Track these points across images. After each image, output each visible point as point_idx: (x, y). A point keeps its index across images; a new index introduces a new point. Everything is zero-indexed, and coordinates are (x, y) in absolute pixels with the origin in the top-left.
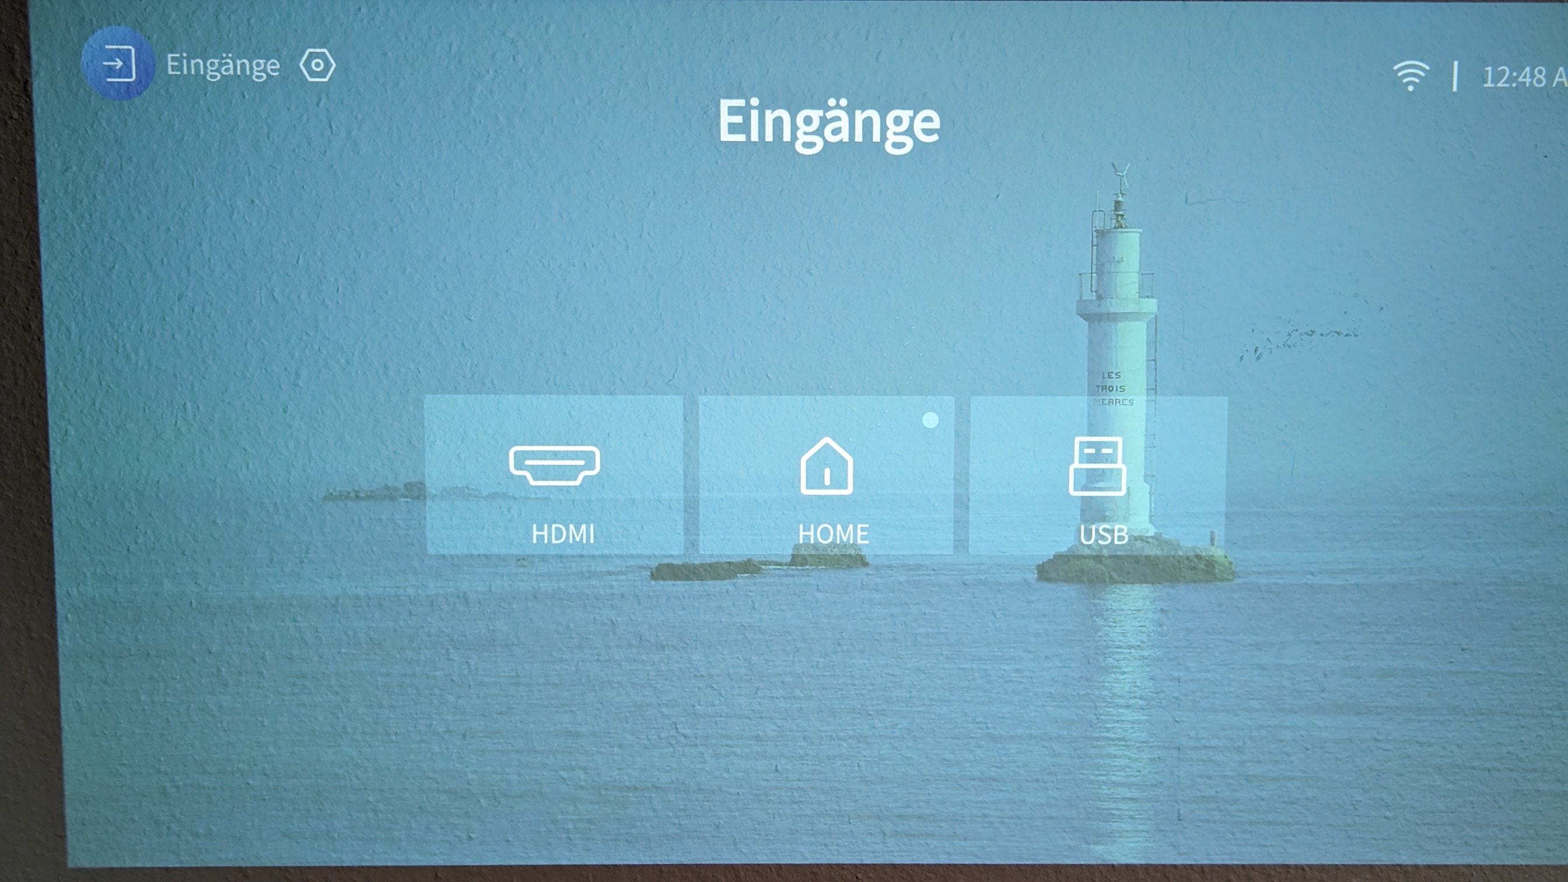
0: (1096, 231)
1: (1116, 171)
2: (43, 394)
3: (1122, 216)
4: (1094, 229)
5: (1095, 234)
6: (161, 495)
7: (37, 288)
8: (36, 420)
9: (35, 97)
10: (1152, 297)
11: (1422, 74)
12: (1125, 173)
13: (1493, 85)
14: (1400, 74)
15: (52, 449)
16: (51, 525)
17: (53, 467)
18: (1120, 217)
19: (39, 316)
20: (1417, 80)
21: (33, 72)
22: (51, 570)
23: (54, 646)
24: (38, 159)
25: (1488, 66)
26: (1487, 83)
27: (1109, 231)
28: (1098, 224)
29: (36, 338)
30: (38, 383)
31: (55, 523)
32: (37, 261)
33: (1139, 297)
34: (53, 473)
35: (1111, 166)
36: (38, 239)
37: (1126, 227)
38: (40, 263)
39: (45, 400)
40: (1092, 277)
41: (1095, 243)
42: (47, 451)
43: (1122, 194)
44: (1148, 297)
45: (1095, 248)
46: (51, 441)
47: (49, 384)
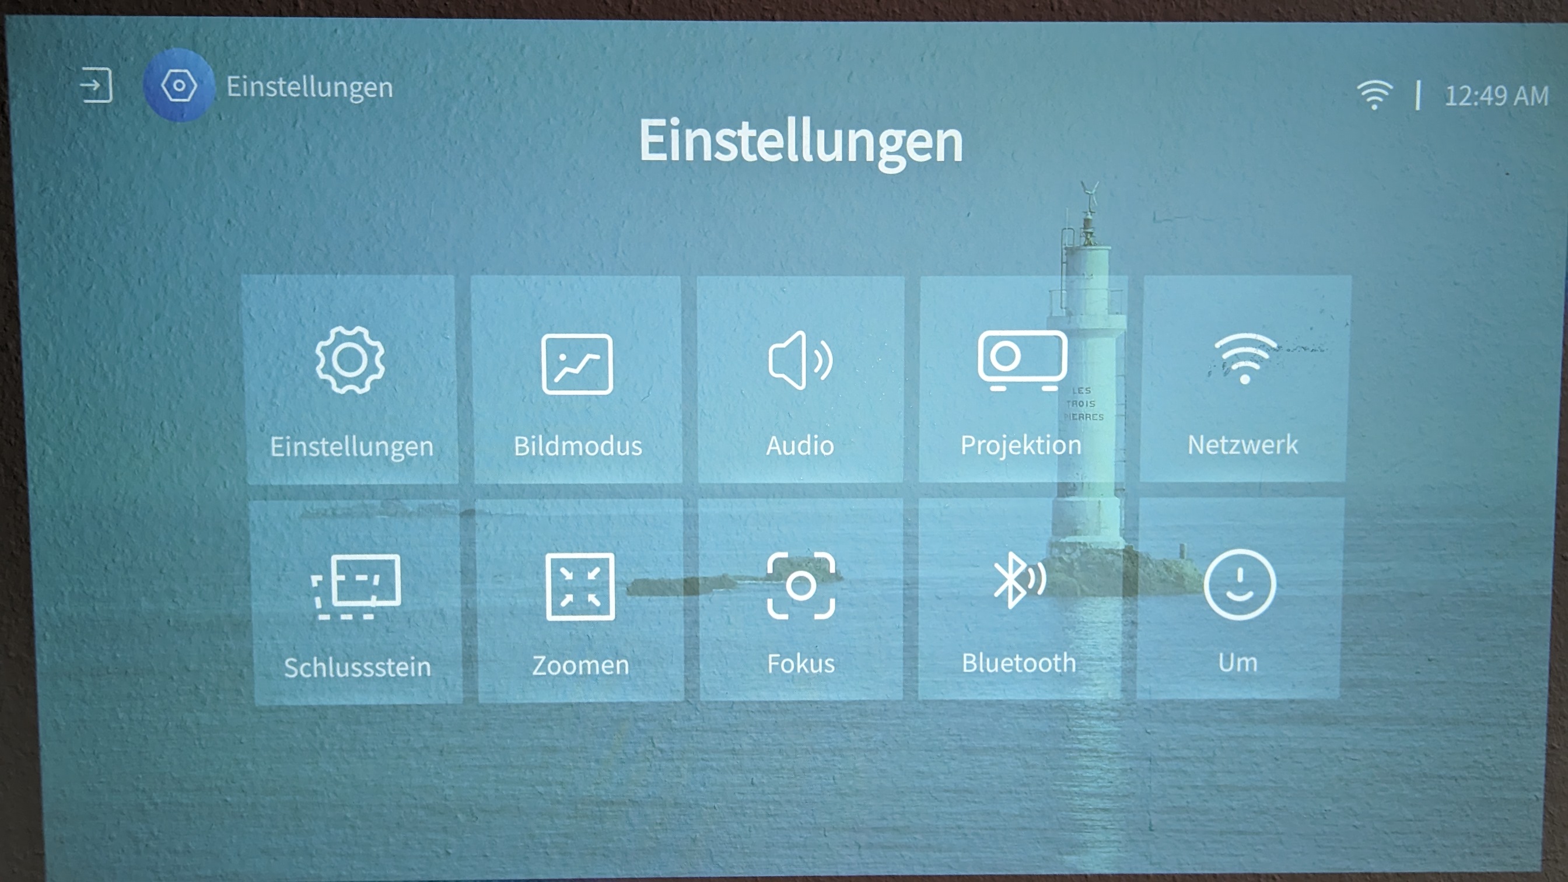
0: (1066, 248)
1: (1085, 189)
2: (20, 414)
3: (1091, 233)
4: (1064, 247)
5: (1064, 251)
6: (138, 514)
7: (15, 309)
8: (13, 440)
9: (12, 118)
10: (1121, 314)
11: (1386, 93)
12: (1094, 191)
13: (1455, 104)
14: (1364, 93)
15: (29, 468)
16: (29, 544)
17: (31, 487)
18: (1089, 235)
19: (16, 335)
20: (1380, 99)
21: (10, 94)
22: (29, 590)
23: (33, 664)
24: (16, 180)
25: (1449, 86)
26: (1448, 101)
27: (1078, 249)
28: (1068, 242)
29: (13, 358)
30: (16, 403)
31: (33, 543)
32: (14, 281)
33: (1109, 313)
34: (31, 493)
35: (1081, 185)
36: (15, 260)
37: (1095, 245)
38: (17, 284)
39: (23, 420)
40: (1062, 293)
41: (1064, 260)
42: (25, 471)
43: (1091, 212)
44: (1117, 313)
45: (1064, 265)
46: (29, 461)
47: (26, 404)
